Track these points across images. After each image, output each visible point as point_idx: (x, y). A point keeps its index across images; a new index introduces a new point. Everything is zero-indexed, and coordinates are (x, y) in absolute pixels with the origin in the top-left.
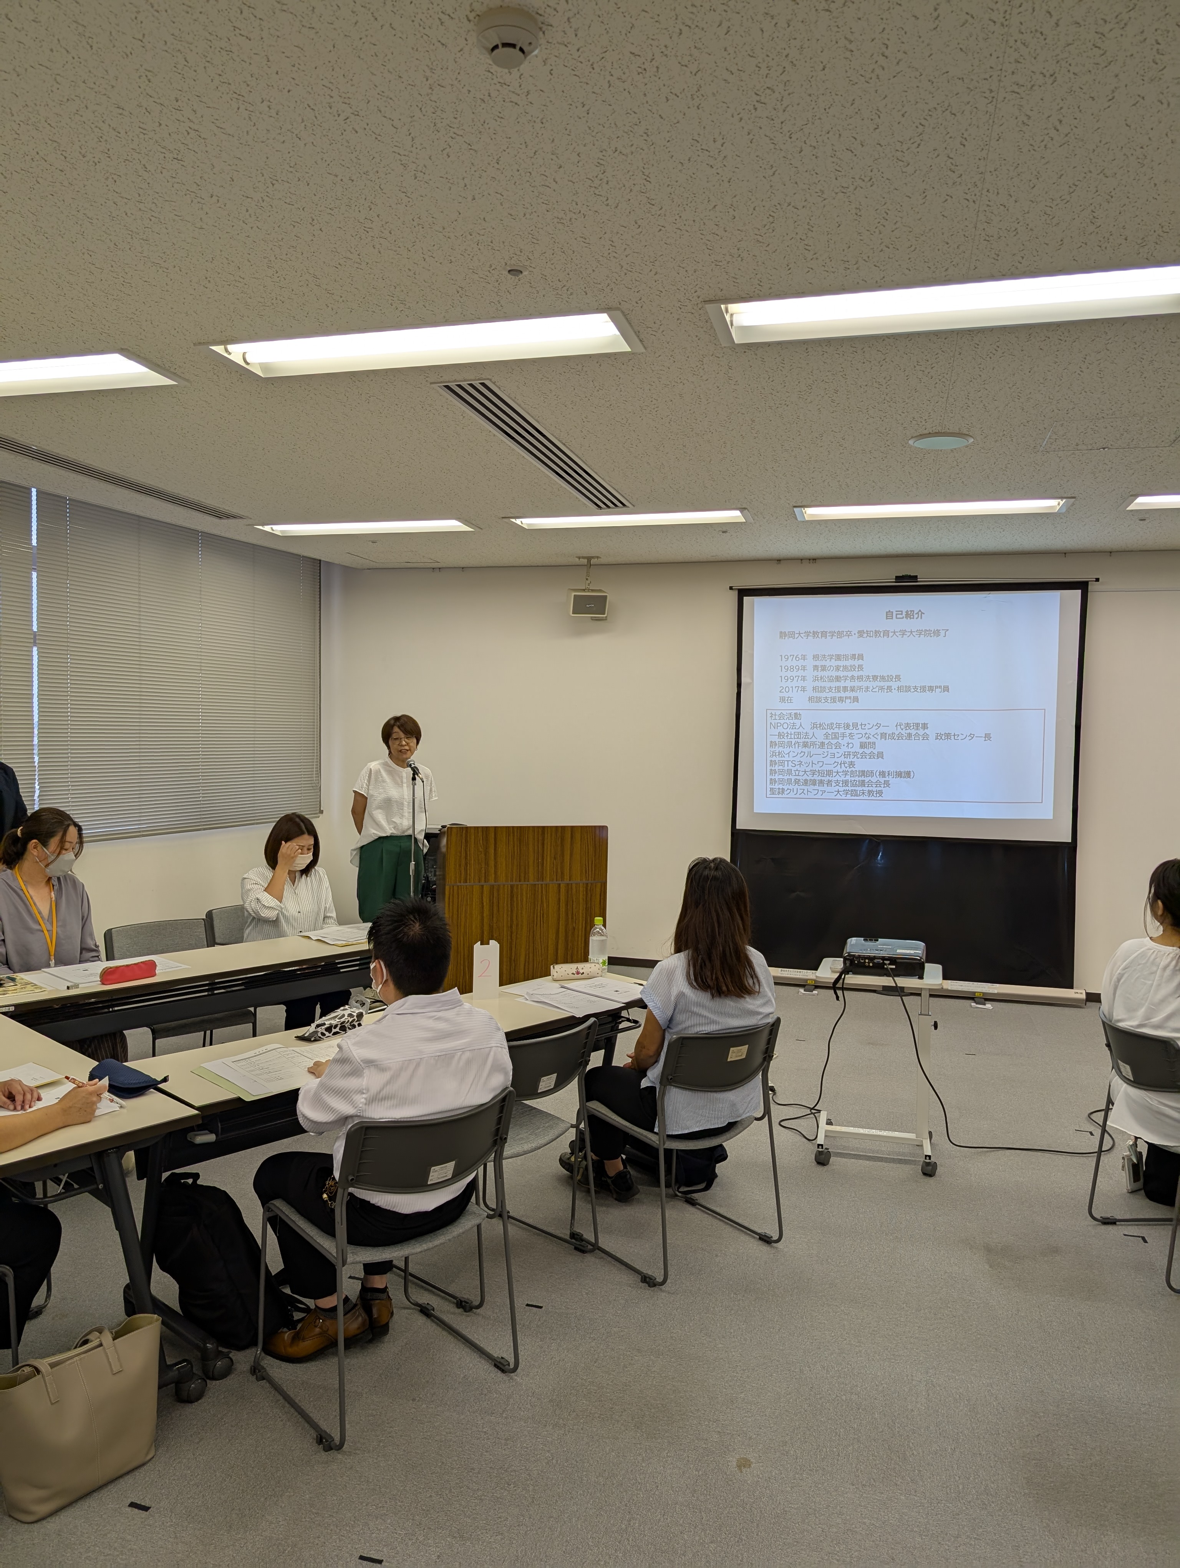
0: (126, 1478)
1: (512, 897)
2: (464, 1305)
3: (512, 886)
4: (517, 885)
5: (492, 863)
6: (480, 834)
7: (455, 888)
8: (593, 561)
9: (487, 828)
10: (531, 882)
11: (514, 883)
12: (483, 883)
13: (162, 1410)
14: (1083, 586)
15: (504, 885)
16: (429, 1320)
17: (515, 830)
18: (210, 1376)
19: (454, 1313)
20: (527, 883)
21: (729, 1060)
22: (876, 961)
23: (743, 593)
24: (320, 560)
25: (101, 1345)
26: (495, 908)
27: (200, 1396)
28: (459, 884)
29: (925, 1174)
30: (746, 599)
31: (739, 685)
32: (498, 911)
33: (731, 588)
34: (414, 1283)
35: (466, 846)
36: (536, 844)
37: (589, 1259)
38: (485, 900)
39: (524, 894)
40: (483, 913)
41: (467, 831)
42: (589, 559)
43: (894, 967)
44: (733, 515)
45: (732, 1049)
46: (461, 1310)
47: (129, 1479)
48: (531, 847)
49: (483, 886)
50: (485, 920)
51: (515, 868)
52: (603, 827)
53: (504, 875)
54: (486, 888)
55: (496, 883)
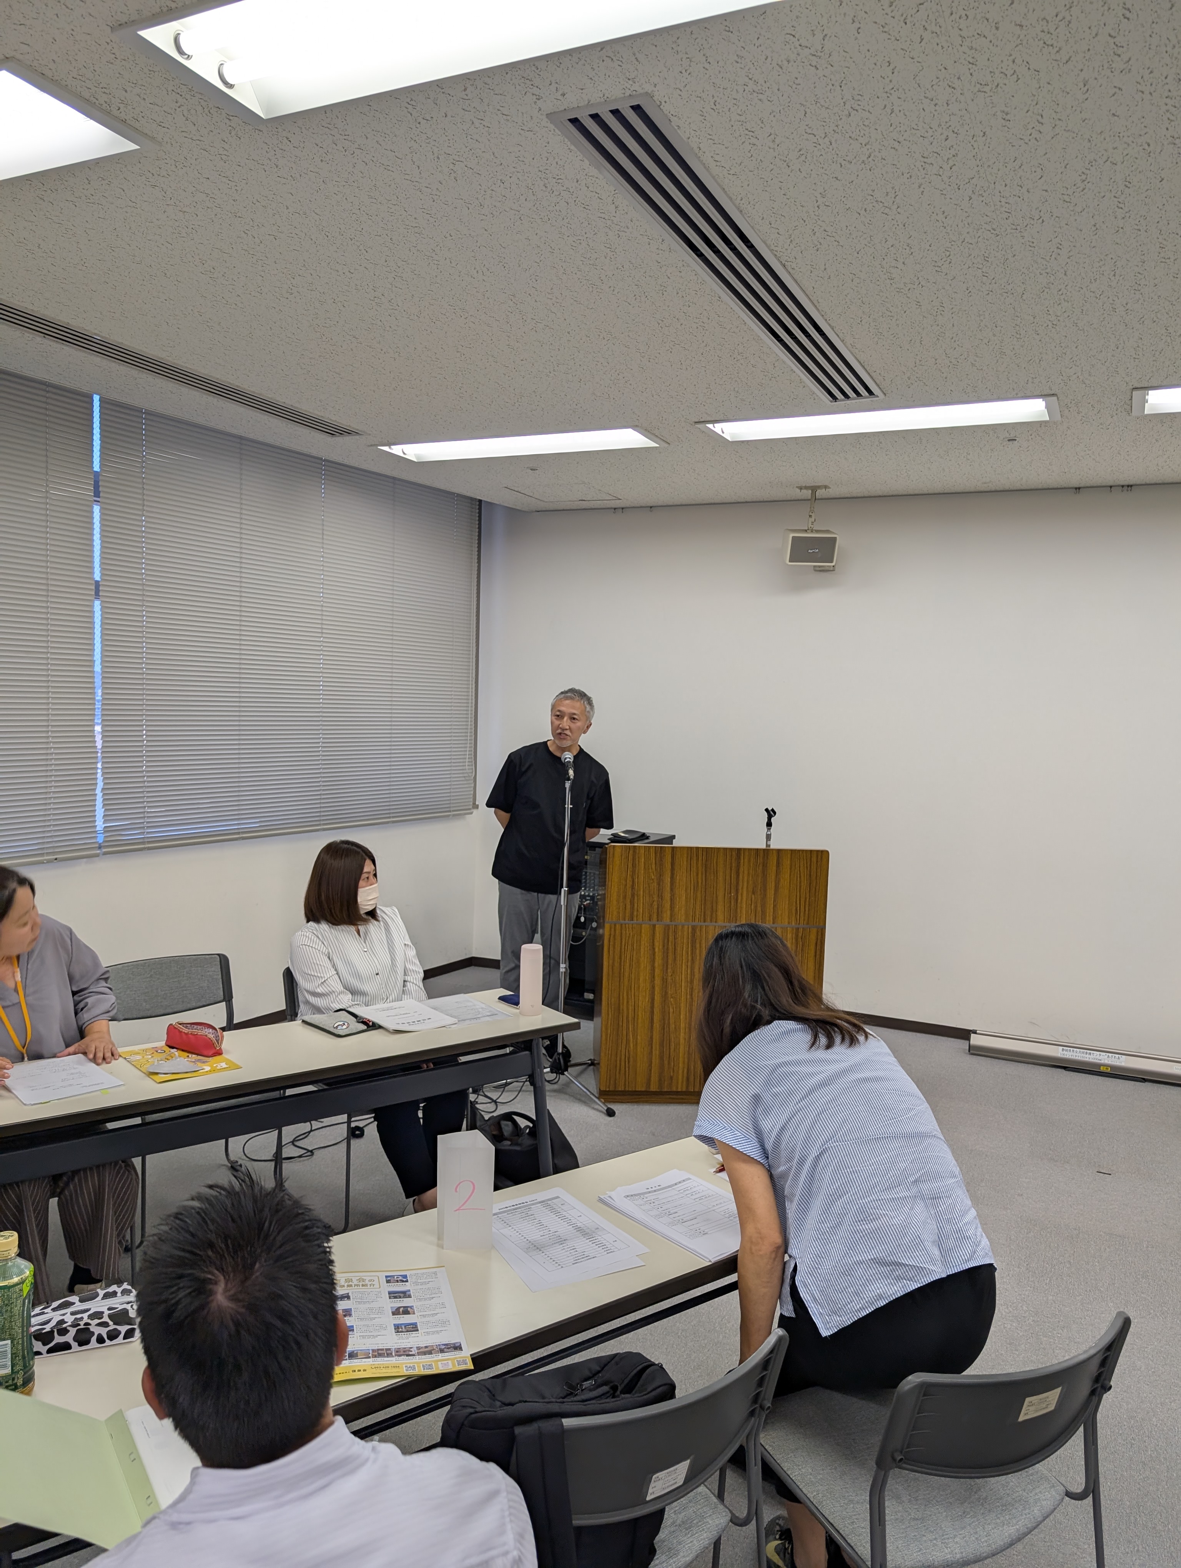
1: (693, 942)
3: (694, 928)
4: (701, 926)
5: (667, 896)
6: (652, 856)
7: (618, 927)
8: (820, 493)
11: (696, 923)
12: (654, 921)
15: (683, 926)
17: (700, 852)
20: (714, 924)
24: (480, 501)
26: (671, 956)
28: (623, 922)
32: (675, 959)
35: (633, 872)
36: (728, 871)
38: (657, 944)
40: (653, 961)
41: (634, 851)
42: (814, 489)
48: (721, 874)
49: (654, 926)
50: (657, 971)
51: (698, 903)
52: (822, 851)
53: (683, 911)
54: (659, 929)
55: (673, 923)
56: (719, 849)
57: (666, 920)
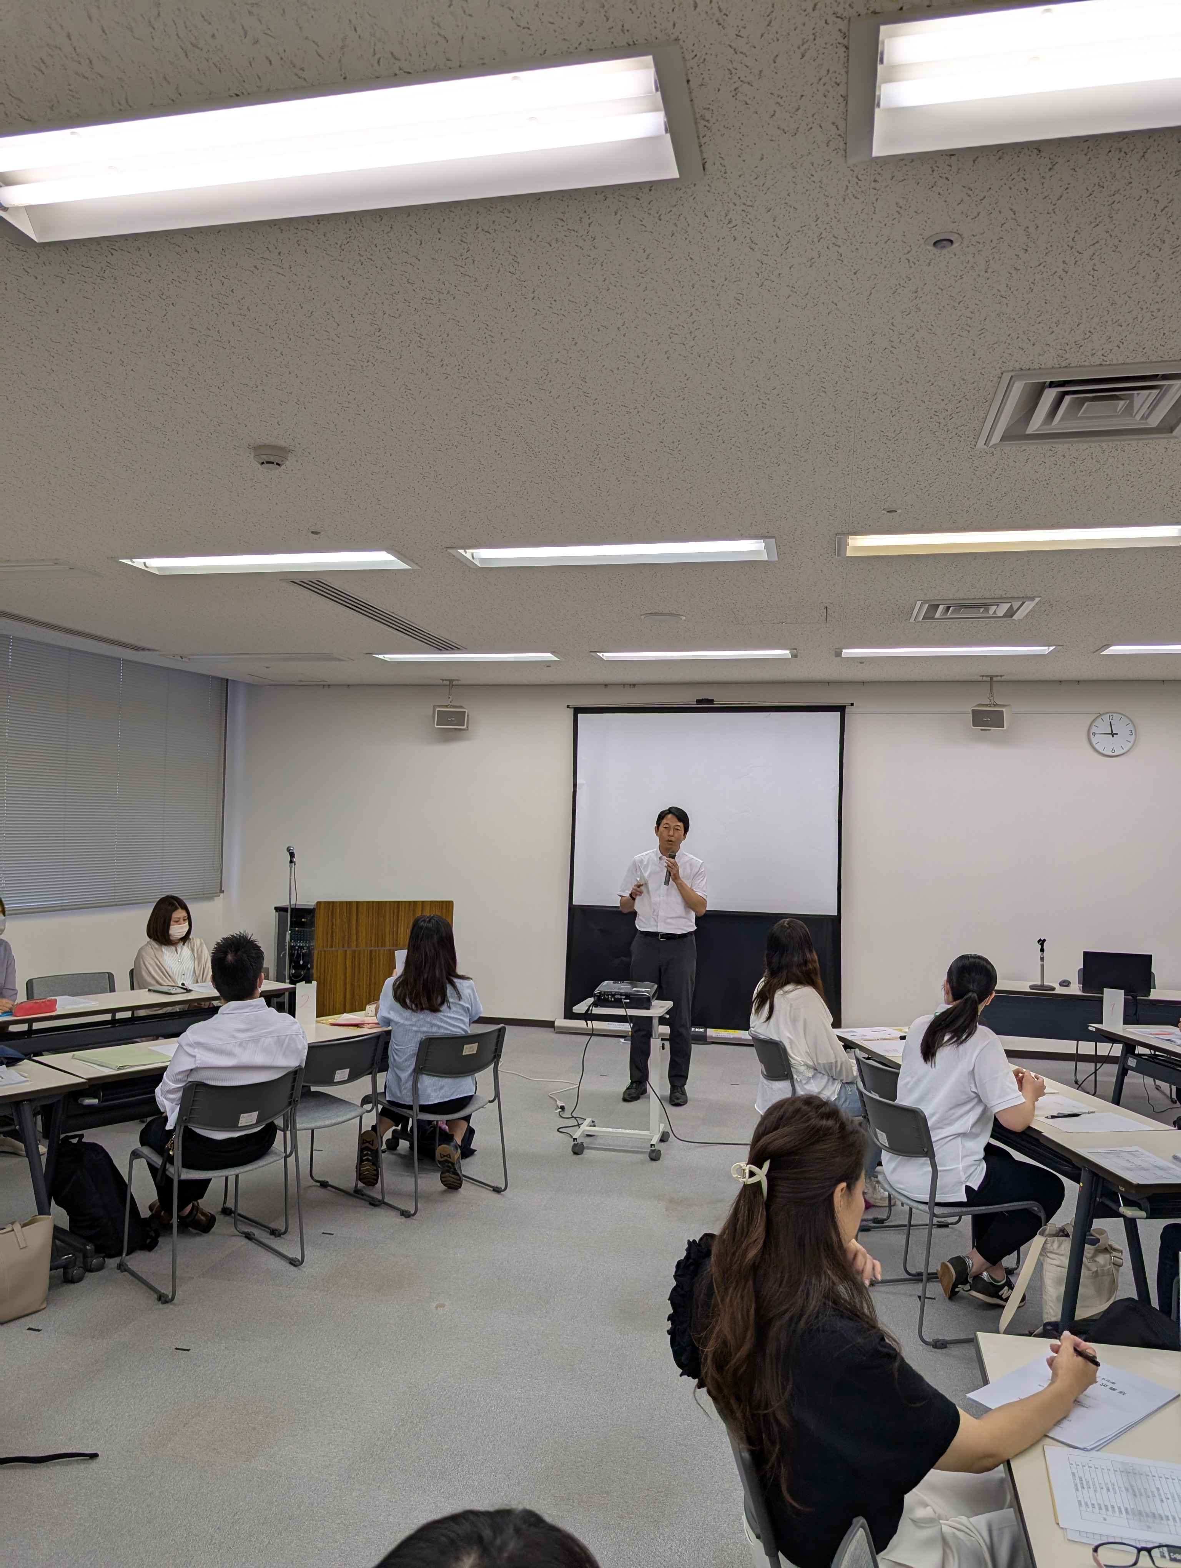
0: (27, 1318)
1: (371, 960)
2: (275, 1233)
3: (371, 951)
4: (376, 950)
5: (354, 932)
6: (345, 908)
7: (323, 953)
8: (454, 683)
9: (350, 903)
10: (388, 948)
11: (372, 948)
12: (346, 948)
13: (53, 1285)
14: (841, 709)
15: (364, 951)
16: (250, 1242)
17: (375, 904)
18: (89, 1269)
19: (269, 1238)
20: (383, 948)
21: (464, 1054)
22: (616, 996)
23: (577, 711)
24: (227, 680)
25: (13, 1230)
26: (356, 970)
27: (80, 1280)
28: (325, 949)
29: (652, 1159)
30: (580, 715)
31: (575, 785)
32: (359, 971)
33: (568, 707)
34: (241, 1221)
35: (332, 918)
36: (392, 915)
37: (378, 1210)
38: (347, 963)
39: (381, 957)
40: (345, 973)
41: (333, 906)
42: (451, 680)
43: (628, 1001)
44: (548, 656)
45: (465, 1046)
46: (272, 1237)
47: (28, 1318)
48: (387, 917)
49: (346, 951)
50: (348, 980)
51: (374, 936)
52: (449, 902)
53: (364, 941)
54: (348, 953)
55: (358, 949)
56: (386, 902)
57: (354, 947)
